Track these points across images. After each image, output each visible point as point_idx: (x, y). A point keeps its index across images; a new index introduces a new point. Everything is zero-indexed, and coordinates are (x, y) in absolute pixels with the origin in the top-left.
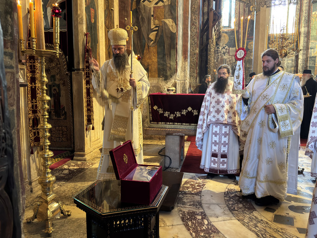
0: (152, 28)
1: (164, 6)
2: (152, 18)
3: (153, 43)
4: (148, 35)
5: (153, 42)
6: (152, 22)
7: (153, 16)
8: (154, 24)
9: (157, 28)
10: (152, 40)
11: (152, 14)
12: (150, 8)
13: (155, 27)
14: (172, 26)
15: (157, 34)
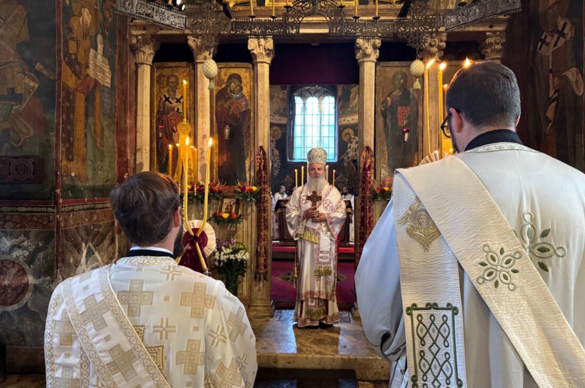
0: (550, 96)
1: (566, 43)
2: (551, 75)
3: (551, 126)
4: (545, 112)
5: (550, 124)
6: (551, 82)
7: (551, 71)
8: (553, 89)
9: (556, 95)
10: (550, 121)
11: (550, 68)
12: (548, 57)
13: (555, 93)
14: (577, 81)
15: (557, 106)
